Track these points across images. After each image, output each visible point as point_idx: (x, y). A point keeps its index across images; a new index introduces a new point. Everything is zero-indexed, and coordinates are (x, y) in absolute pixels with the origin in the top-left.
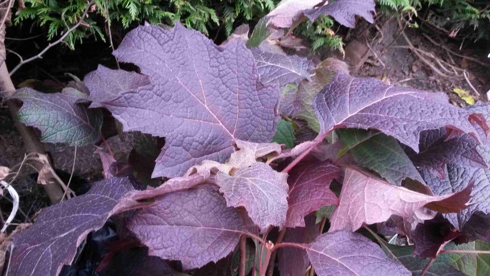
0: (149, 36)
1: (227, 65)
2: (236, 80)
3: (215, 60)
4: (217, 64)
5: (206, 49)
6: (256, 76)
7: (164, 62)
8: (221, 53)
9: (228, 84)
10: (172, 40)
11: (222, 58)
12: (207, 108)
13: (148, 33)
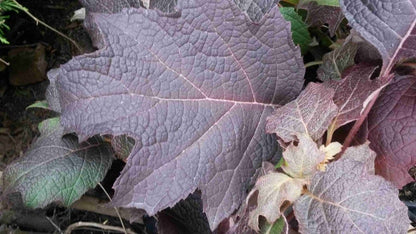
0: (84, 73)
1: (198, 29)
2: (220, 39)
3: (179, 34)
4: (185, 37)
5: (158, 27)
6: (242, 18)
7: (126, 93)
8: (180, 20)
9: (214, 51)
10: (113, 56)
11: (186, 25)
12: (210, 99)
13: (79, 70)
